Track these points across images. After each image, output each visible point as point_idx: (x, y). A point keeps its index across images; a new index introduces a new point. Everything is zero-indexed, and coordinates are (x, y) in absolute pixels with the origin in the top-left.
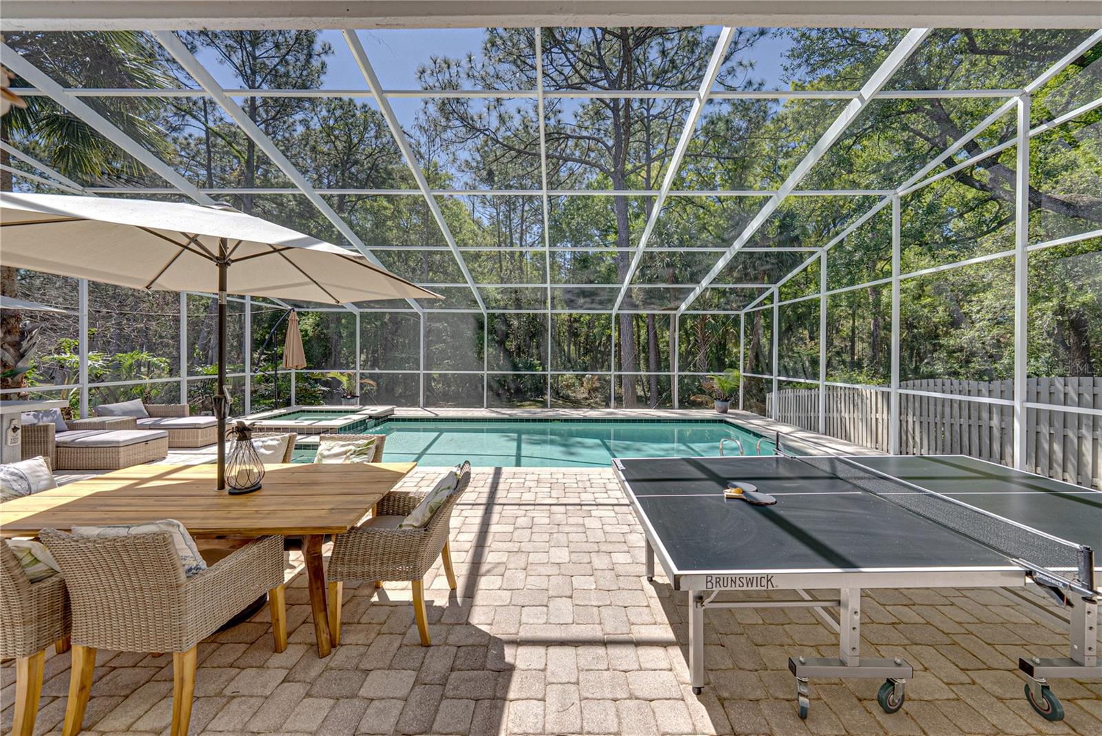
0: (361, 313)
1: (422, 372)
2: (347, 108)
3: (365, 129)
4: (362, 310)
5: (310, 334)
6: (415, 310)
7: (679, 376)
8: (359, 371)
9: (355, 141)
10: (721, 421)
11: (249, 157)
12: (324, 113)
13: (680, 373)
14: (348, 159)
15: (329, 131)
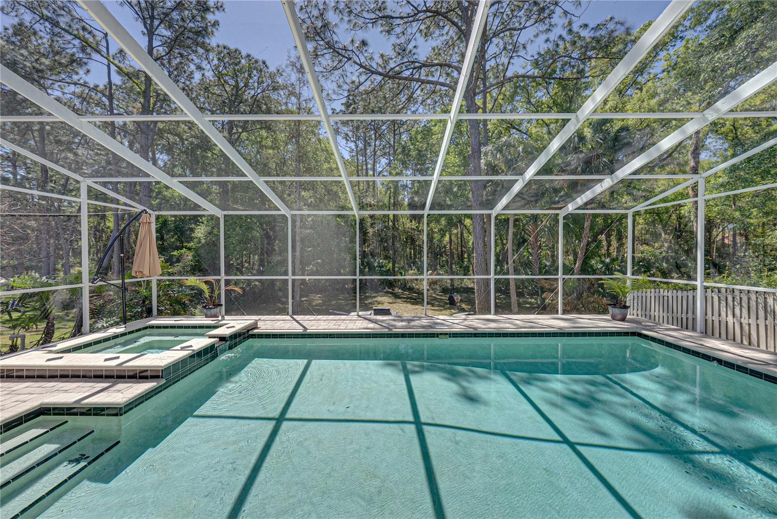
0: (225, 216)
1: (290, 277)
2: (233, 55)
3: (250, 75)
4: (226, 213)
5: (203, 241)
6: (283, 212)
7: (564, 279)
8: (223, 277)
9: (242, 85)
10: (634, 334)
11: (146, 89)
12: (216, 62)
13: (564, 276)
14: (235, 99)
15: (220, 76)
